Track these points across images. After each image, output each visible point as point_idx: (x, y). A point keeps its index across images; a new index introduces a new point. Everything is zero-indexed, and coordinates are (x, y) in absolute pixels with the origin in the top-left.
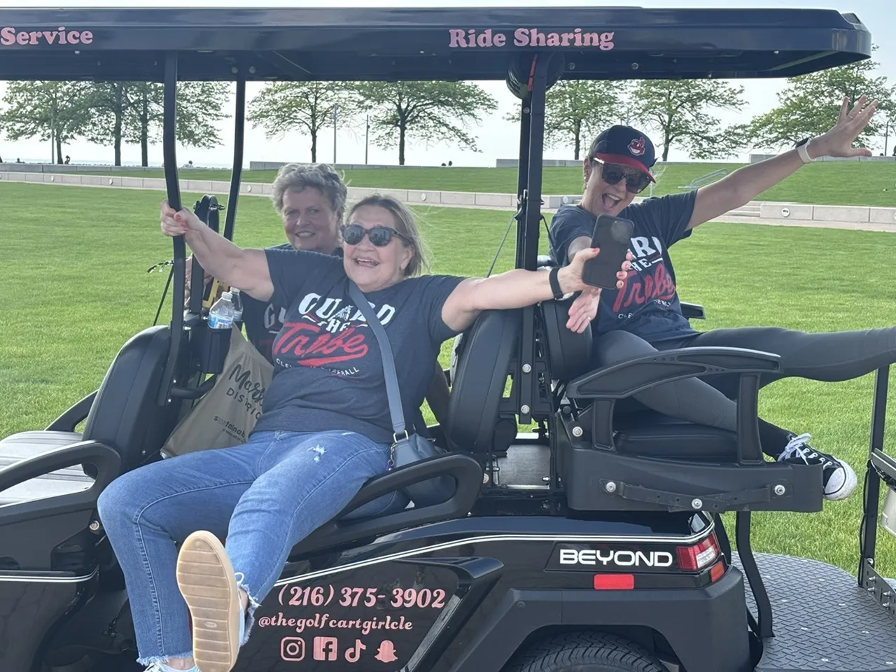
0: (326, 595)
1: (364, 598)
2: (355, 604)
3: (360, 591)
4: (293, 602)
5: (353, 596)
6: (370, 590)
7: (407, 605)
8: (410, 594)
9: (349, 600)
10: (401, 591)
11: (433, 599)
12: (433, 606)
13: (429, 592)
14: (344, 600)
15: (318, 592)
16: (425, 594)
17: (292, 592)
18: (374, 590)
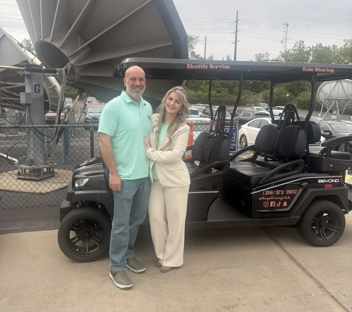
0: (273, 192)
1: (281, 192)
2: (279, 194)
3: (280, 191)
4: (266, 194)
5: (279, 192)
6: (282, 191)
7: (289, 193)
8: (290, 191)
9: (278, 193)
10: (288, 190)
11: (295, 192)
12: (295, 193)
13: (294, 190)
14: (277, 193)
15: (271, 192)
16: (293, 191)
17: (266, 192)
18: (283, 191)
